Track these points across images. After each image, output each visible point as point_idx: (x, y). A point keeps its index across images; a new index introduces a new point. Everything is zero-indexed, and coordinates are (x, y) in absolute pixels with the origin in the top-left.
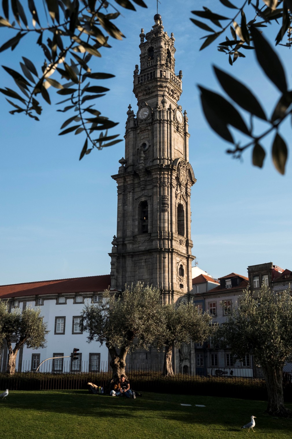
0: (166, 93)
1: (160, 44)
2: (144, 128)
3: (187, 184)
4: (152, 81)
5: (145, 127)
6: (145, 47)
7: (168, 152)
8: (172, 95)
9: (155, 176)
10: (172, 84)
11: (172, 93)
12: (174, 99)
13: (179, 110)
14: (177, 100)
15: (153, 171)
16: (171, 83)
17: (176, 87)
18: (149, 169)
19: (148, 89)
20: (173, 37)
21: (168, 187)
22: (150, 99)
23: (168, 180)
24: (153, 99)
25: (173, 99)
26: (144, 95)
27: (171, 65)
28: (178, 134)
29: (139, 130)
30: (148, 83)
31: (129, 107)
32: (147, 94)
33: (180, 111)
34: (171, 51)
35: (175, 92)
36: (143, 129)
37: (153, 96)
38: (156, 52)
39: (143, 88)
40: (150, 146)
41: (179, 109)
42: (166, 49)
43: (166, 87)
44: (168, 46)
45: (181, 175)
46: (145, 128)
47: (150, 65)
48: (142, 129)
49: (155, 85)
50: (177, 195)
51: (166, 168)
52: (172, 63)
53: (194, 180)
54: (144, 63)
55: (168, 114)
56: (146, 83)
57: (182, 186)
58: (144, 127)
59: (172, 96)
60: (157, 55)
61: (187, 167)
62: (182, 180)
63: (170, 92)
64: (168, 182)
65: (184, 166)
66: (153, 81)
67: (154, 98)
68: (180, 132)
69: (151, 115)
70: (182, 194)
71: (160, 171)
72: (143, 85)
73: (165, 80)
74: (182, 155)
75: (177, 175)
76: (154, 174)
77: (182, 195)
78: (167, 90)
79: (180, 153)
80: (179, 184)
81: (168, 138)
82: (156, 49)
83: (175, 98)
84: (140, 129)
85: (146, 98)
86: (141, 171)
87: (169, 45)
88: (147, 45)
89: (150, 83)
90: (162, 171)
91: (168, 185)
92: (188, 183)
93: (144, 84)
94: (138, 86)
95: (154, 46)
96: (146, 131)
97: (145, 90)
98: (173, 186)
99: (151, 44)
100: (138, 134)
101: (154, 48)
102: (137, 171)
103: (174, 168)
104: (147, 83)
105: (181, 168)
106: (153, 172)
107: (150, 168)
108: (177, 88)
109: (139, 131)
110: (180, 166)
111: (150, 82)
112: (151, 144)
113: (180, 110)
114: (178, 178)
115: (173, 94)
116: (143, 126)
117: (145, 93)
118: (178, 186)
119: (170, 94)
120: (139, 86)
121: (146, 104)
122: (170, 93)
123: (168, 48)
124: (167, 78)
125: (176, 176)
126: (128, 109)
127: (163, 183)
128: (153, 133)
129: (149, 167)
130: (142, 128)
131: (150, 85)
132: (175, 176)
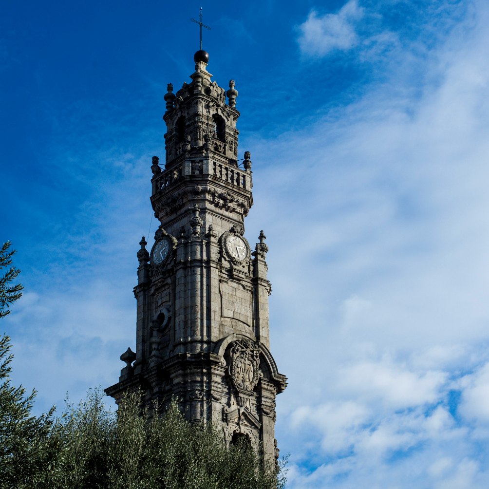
0: (208, 205)
1: (197, 108)
2: (160, 282)
3: (258, 389)
4: (177, 185)
5: (162, 281)
6: (172, 119)
7: (202, 326)
8: (224, 206)
9: (176, 381)
10: (219, 184)
11: (221, 202)
12: (231, 212)
13: (234, 235)
14: (240, 214)
15: (173, 371)
16: (217, 182)
17: (231, 188)
18: (164, 367)
19: (171, 202)
20: (233, 88)
21: (202, 401)
22: (177, 221)
23: (202, 386)
24: (182, 220)
25: (227, 214)
26: (167, 214)
27: (225, 146)
28: (235, 285)
29: (153, 288)
30: (172, 190)
31: (141, 243)
32: (172, 212)
33: (237, 236)
34: (224, 118)
35: (229, 198)
36: (159, 284)
37: (182, 214)
38: (189, 126)
39: (164, 200)
40: (170, 318)
41: (235, 232)
42: (211, 116)
43: (205, 191)
44: (217, 110)
45: (237, 370)
46: (162, 283)
47: (180, 152)
48: (157, 284)
49: (183, 191)
50: (226, 416)
51: (193, 360)
52: (230, 139)
53: (278, 377)
54: (171, 151)
55: (204, 246)
56: (167, 191)
57: (241, 395)
58: (159, 280)
59: (225, 208)
60: (191, 131)
61: (255, 352)
62: (240, 381)
63: (217, 199)
64: (202, 390)
65: (245, 349)
66: (179, 184)
67: (183, 217)
68: (240, 280)
69: (171, 253)
70: (241, 412)
71: (184, 369)
72: (163, 194)
73: (202, 177)
74: (249, 326)
75: (226, 372)
76: (174, 377)
77: (243, 413)
78: (209, 197)
79: (241, 323)
80: (234, 390)
81: (202, 297)
82: (189, 119)
83: (233, 210)
84: (155, 285)
85: (172, 220)
86: (150, 374)
87: (218, 106)
88: (175, 113)
89: (173, 189)
90: (187, 369)
91: (201, 396)
92: (263, 386)
93: (166, 192)
94: (155, 199)
95: (186, 114)
96: (166, 287)
97: (168, 205)
98: (213, 397)
99: (182, 112)
100: (153, 295)
101: (187, 118)
102: (146, 375)
103: (211, 359)
104: (170, 189)
105: (235, 356)
106: (173, 373)
107: (165, 365)
108: (234, 189)
109: (152, 290)
110: (234, 352)
111: (174, 187)
112: (171, 313)
113: (236, 234)
114: (228, 380)
115: (224, 202)
116: (157, 278)
117: (168, 209)
118: (231, 396)
119: (217, 205)
120: (158, 197)
121: (163, 233)
122: (218, 203)
123: (215, 112)
124: (206, 174)
125: (223, 374)
126: (140, 247)
127: (190, 393)
128: (174, 290)
129: (163, 364)
130: (156, 282)
131: (176, 193)
132: (220, 375)
